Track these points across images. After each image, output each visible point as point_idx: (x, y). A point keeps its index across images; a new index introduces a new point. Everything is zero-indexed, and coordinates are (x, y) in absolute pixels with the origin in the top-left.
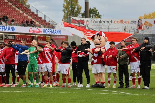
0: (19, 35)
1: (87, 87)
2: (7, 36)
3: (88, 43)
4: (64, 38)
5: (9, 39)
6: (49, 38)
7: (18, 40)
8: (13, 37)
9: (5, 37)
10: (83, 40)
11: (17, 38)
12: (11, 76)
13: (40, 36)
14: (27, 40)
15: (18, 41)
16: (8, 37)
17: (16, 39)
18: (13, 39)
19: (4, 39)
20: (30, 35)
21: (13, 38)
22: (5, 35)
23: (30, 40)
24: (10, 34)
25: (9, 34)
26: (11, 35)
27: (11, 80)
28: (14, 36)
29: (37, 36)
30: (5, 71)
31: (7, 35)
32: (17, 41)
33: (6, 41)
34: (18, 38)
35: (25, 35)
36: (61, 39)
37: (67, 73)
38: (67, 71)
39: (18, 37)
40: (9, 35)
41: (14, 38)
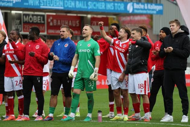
0: (54, 14)
1: (183, 121)
2: (30, 17)
3: (183, 31)
4: (146, 21)
5: (33, 22)
6: (115, 19)
7: (51, 24)
8: (40, 18)
9: (26, 19)
10: (173, 26)
11: (49, 20)
12: (34, 98)
13: (95, 16)
14: (70, 24)
15: (51, 26)
16: (31, 19)
17: (48, 23)
18: (41, 23)
19: (24, 23)
20: (75, 15)
21: (40, 21)
22: (26, 15)
23: (76, 25)
24: (36, 13)
25: (32, 13)
26: (37, 15)
27: (33, 108)
28: (43, 16)
29: (89, 16)
30: (21, 88)
31: (29, 15)
32: (49, 27)
33: (27, 28)
34: (52, 21)
35: (64, 14)
36: (139, 22)
37: (141, 91)
38: (142, 87)
39: (51, 18)
40: (33, 15)
41: (44, 20)
